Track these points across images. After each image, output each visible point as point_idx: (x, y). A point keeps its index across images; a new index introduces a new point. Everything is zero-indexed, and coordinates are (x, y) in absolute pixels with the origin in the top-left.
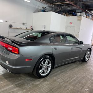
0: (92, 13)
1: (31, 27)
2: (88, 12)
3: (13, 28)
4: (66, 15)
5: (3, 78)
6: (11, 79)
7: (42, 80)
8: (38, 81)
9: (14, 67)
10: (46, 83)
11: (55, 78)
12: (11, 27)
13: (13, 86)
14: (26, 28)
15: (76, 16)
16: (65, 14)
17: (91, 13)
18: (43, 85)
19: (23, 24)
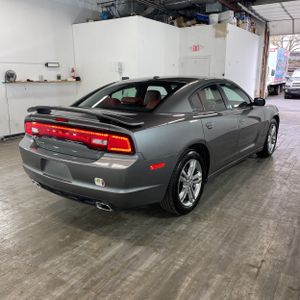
0: (252, 11)
1: (73, 71)
2: (244, 8)
3: (20, 82)
4: (175, 23)
5: (79, 230)
6: (105, 229)
7: (188, 218)
8: (180, 223)
9: (122, 192)
10: (205, 223)
11: (218, 209)
12: (11, 79)
13: (122, 244)
14: (59, 77)
15: (207, 23)
16: (174, 19)
17: (250, 12)
18: (193, 236)
19: (47, 65)
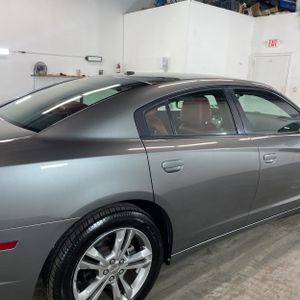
1: (119, 67)
3: (51, 76)
4: (250, 12)
12: (41, 72)
14: (101, 73)
16: (248, 6)
19: (87, 58)
